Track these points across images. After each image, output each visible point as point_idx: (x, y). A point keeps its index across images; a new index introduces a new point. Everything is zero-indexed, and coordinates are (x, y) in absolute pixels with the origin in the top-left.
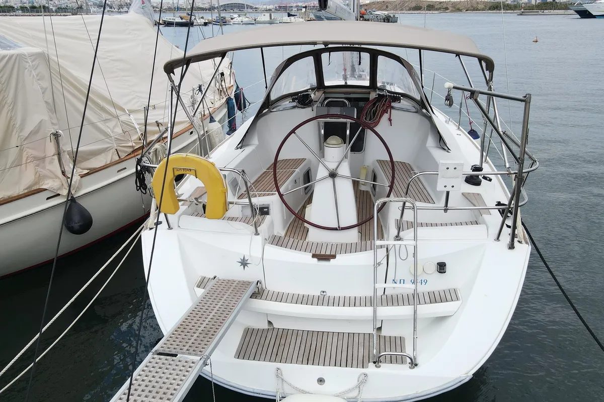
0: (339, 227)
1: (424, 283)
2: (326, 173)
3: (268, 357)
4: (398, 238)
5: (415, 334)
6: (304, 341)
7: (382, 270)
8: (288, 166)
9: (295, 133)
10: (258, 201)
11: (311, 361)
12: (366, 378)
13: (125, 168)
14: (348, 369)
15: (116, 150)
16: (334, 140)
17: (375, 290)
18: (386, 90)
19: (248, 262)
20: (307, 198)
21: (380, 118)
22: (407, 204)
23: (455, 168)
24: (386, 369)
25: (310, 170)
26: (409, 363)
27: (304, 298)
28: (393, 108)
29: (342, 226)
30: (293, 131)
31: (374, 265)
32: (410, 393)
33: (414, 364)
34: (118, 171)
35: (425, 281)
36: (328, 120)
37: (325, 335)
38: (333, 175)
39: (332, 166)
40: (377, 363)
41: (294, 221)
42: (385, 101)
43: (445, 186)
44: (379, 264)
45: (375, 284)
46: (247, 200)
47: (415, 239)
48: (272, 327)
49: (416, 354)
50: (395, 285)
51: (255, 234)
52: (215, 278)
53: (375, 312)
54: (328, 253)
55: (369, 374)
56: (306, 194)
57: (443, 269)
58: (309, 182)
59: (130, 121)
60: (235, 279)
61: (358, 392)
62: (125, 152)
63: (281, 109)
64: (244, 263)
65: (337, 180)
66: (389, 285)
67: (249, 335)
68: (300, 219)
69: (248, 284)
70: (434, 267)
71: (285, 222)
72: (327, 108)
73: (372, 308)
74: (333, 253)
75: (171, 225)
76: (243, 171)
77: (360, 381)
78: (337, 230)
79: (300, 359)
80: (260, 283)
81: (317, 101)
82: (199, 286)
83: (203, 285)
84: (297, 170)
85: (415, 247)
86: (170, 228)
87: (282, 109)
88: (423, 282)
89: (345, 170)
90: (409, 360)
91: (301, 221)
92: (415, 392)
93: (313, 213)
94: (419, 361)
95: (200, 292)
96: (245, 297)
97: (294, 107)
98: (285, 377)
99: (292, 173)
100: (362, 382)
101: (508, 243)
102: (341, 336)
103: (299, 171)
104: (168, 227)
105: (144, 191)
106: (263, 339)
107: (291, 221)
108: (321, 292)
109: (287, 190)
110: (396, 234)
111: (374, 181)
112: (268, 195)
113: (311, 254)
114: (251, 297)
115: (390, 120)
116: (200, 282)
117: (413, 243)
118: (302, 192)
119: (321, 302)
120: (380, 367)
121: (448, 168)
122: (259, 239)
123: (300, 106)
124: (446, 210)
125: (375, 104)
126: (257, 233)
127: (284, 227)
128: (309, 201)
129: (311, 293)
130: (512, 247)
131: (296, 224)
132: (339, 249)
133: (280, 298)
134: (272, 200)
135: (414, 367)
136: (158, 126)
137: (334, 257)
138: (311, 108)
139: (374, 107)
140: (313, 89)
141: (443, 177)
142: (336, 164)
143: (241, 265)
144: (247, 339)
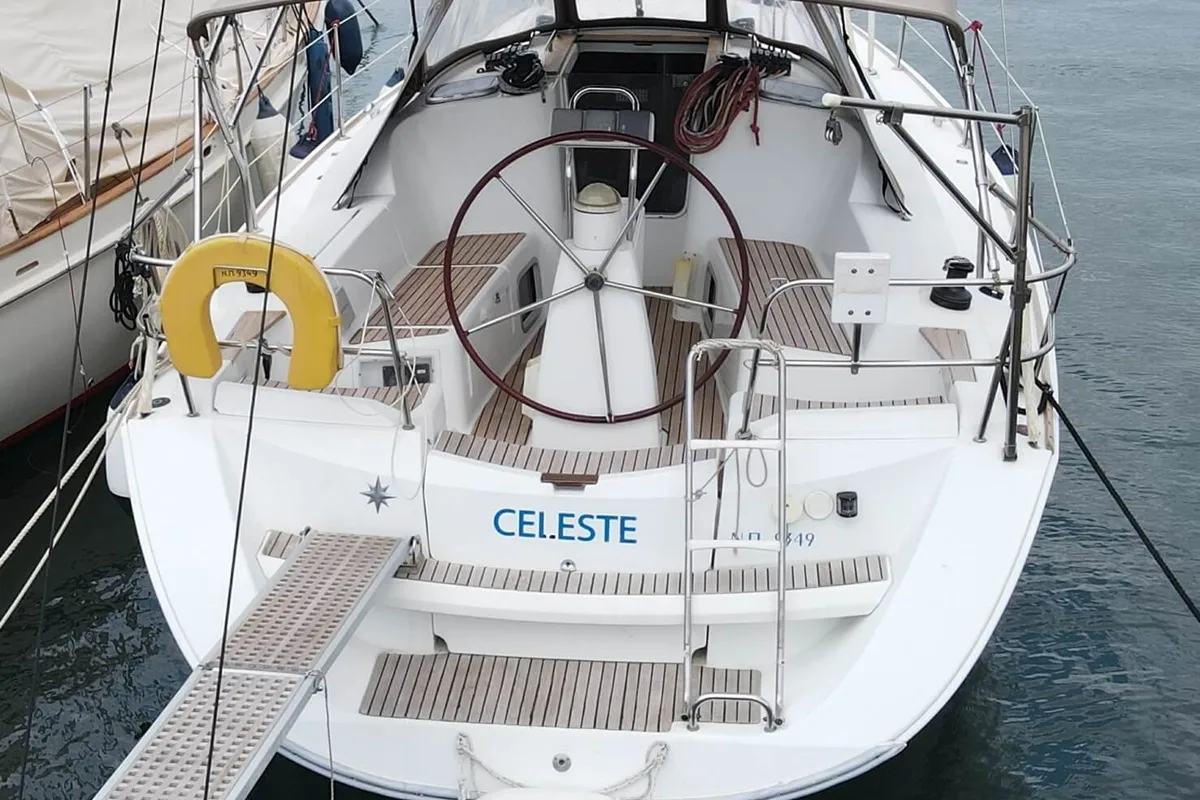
0: (610, 415)
1: (805, 542)
2: (578, 279)
3: (438, 711)
4: (744, 433)
5: (780, 655)
6: (521, 681)
7: (705, 509)
8: (477, 257)
9: (499, 177)
10: (413, 347)
11: (538, 718)
12: (664, 753)
13: (36, 263)
14: (625, 733)
15: (11, 211)
16: (599, 193)
17: (688, 555)
18: (754, 34)
19: (387, 493)
20: (529, 340)
21: (728, 123)
22: (764, 354)
23: (871, 271)
24: (710, 733)
25: (536, 264)
26: (765, 719)
27: (522, 578)
28: (762, 95)
29: (616, 412)
30: (494, 173)
31: (686, 496)
32: (767, 786)
33: (774, 721)
34: (20, 272)
35: (810, 537)
36: (583, 143)
37: (572, 667)
38: (594, 283)
39: (592, 260)
40: (691, 720)
41: (495, 401)
42: (743, 78)
43: (851, 313)
44: (699, 494)
45: (690, 541)
46: (387, 345)
47: (782, 434)
48: (444, 652)
49: (782, 701)
50: (735, 543)
51: (405, 428)
52: (308, 530)
53: (688, 606)
54: (579, 471)
55: (670, 745)
56: (525, 330)
57: (851, 508)
58: (534, 301)
59: (42, 124)
60: (356, 533)
61: (647, 786)
62: (32, 216)
63: (456, 97)
64: (378, 497)
65: (605, 295)
66: (724, 542)
67: (390, 667)
68: (510, 394)
69: (392, 542)
70: (830, 505)
71: (471, 404)
72: (579, 112)
73: (681, 597)
74: (591, 472)
75: (196, 408)
76: (379, 276)
77: (651, 761)
78: (606, 422)
79: (514, 713)
80: (418, 543)
81: (555, 73)
82: (268, 552)
83: (278, 549)
84: (502, 267)
85: (781, 455)
86: (192, 412)
87: (460, 97)
88: (804, 537)
89: (625, 270)
90: (764, 713)
91: (512, 400)
92: (776, 784)
93: (543, 380)
94: (786, 715)
95: (273, 566)
96: (380, 578)
97: (493, 91)
98: (477, 754)
99: (488, 275)
100: (655, 764)
101: (1003, 446)
102: (609, 670)
103: (506, 270)
104: (188, 411)
105: (129, 323)
106: (424, 675)
107: (486, 402)
108: (562, 564)
109: (475, 320)
110: (740, 425)
111: (711, 302)
112: (429, 332)
113: (539, 474)
114: (395, 576)
115: (755, 129)
116: (269, 542)
117: (777, 444)
118: (515, 326)
119: (561, 584)
120: (697, 728)
121: (854, 271)
122: (413, 437)
123: (509, 88)
124: (855, 368)
125: (714, 85)
126: (408, 425)
127: (469, 419)
128: (535, 348)
129: (539, 568)
130: (1010, 455)
131: (499, 410)
132: (606, 463)
133: (464, 576)
134: (438, 347)
135: (775, 728)
136: (119, 137)
137: (593, 479)
138: (539, 94)
139: (711, 94)
140: (544, 30)
141: (844, 291)
142: (603, 256)
143: (371, 502)
144: (387, 675)
